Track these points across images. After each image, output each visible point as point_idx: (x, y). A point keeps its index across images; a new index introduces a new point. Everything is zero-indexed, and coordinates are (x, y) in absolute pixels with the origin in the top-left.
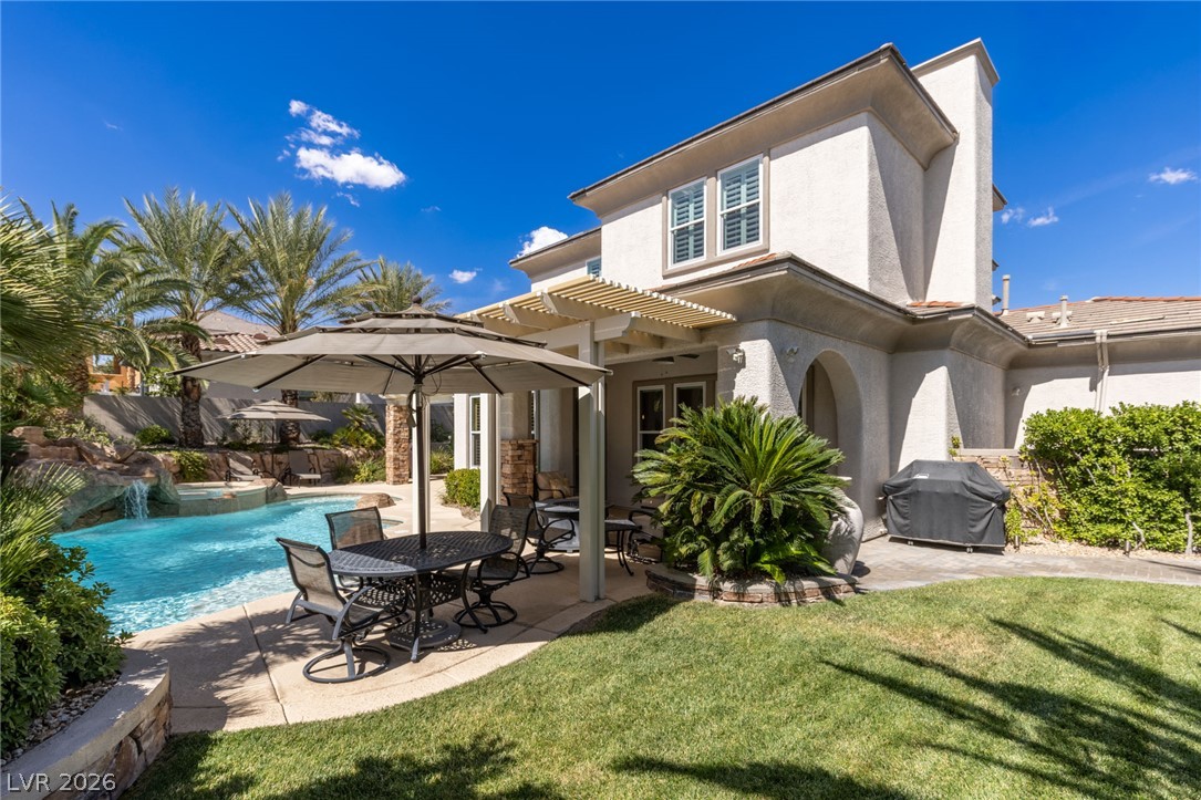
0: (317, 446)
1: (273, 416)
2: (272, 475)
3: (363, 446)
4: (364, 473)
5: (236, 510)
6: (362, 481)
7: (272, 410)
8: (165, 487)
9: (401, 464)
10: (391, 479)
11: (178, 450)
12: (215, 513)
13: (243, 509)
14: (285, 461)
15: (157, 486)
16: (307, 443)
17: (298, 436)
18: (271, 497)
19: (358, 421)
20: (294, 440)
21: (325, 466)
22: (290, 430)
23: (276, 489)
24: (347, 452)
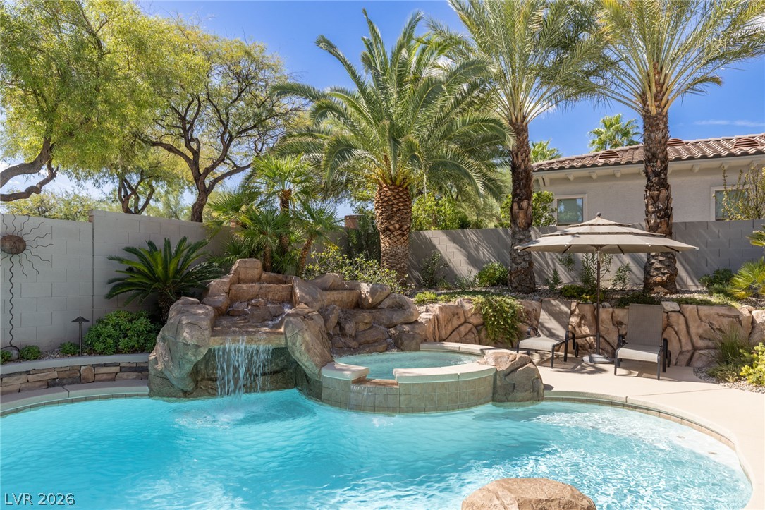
11: (489, 295)
15: (285, 349)
17: (671, 278)
18: (504, 390)
20: (663, 286)
21: (701, 337)
22: (657, 269)
23: (516, 377)
24: (754, 313)
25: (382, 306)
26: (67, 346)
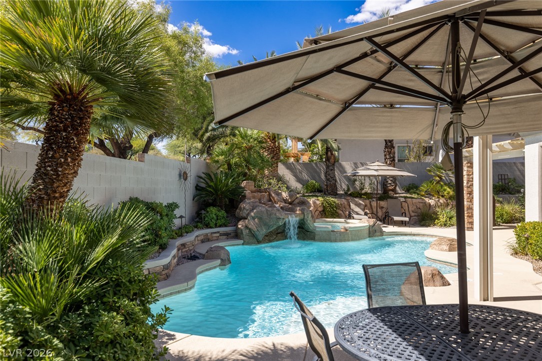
0: (408, 195)
1: (375, 173)
2: (375, 216)
3: (443, 196)
4: (443, 218)
5: (348, 240)
6: (441, 225)
7: (377, 169)
8: (307, 221)
11: (323, 197)
12: (335, 241)
13: (353, 240)
14: (385, 206)
15: (303, 220)
16: (401, 193)
17: (395, 188)
18: (373, 232)
19: (438, 176)
20: (392, 191)
21: (413, 212)
22: (390, 184)
23: (376, 227)
24: (430, 201)
25: (294, 203)
26: (199, 224)
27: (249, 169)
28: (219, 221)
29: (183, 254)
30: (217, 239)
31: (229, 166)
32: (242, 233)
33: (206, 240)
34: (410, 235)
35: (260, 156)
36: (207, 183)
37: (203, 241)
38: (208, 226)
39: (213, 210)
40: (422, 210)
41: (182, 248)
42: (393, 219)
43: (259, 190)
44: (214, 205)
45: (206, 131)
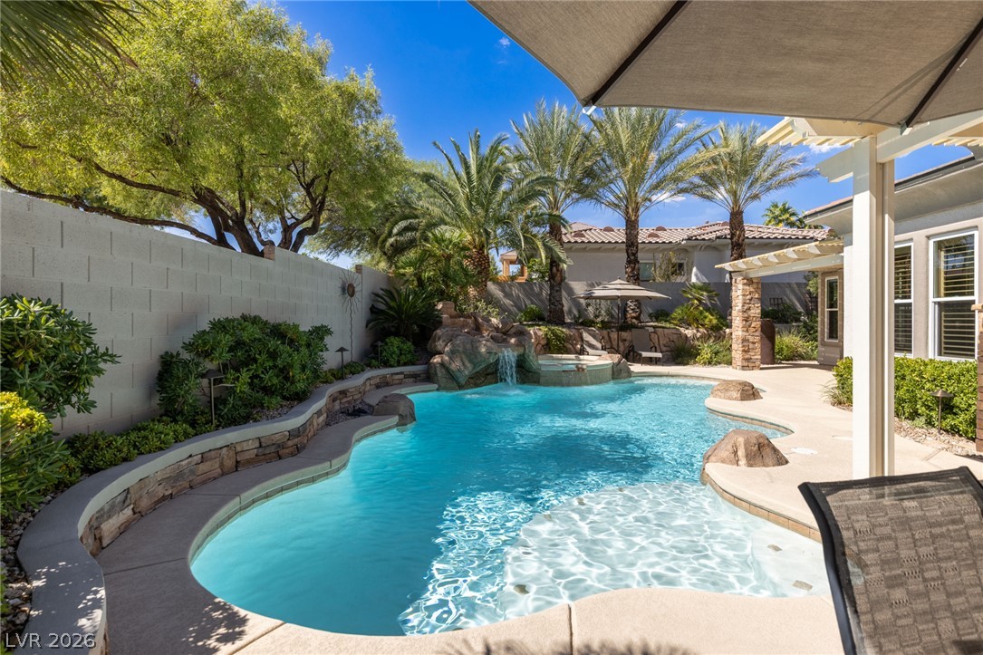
0: (658, 324)
1: (619, 293)
2: (617, 352)
3: (703, 326)
4: (706, 352)
5: (586, 384)
6: (705, 363)
7: (619, 288)
8: (529, 357)
9: (751, 346)
10: (739, 363)
12: (568, 385)
13: (592, 384)
14: (629, 338)
15: (523, 355)
16: (648, 321)
17: (639, 315)
18: (617, 373)
19: (697, 299)
20: (636, 319)
21: (665, 346)
22: (633, 309)
23: (621, 366)
24: (686, 332)
25: (509, 332)
26: (373, 361)
27: (447, 286)
28: (403, 357)
29: (342, 406)
30: (400, 383)
31: (421, 282)
32: (436, 374)
33: (384, 383)
34: (667, 376)
35: (462, 268)
36: (387, 304)
37: (378, 386)
38: (386, 364)
39: (395, 342)
40: (677, 344)
41: (341, 396)
42: (641, 355)
43: (461, 313)
44: (396, 334)
45: (390, 235)
